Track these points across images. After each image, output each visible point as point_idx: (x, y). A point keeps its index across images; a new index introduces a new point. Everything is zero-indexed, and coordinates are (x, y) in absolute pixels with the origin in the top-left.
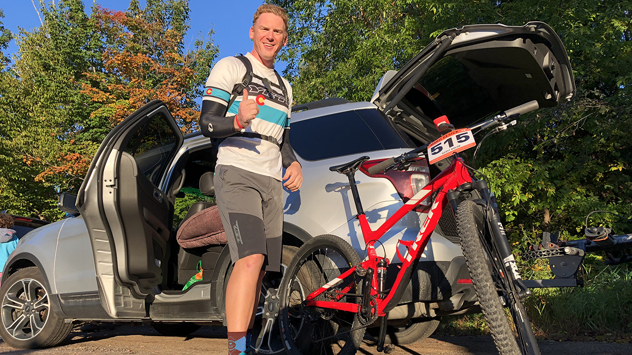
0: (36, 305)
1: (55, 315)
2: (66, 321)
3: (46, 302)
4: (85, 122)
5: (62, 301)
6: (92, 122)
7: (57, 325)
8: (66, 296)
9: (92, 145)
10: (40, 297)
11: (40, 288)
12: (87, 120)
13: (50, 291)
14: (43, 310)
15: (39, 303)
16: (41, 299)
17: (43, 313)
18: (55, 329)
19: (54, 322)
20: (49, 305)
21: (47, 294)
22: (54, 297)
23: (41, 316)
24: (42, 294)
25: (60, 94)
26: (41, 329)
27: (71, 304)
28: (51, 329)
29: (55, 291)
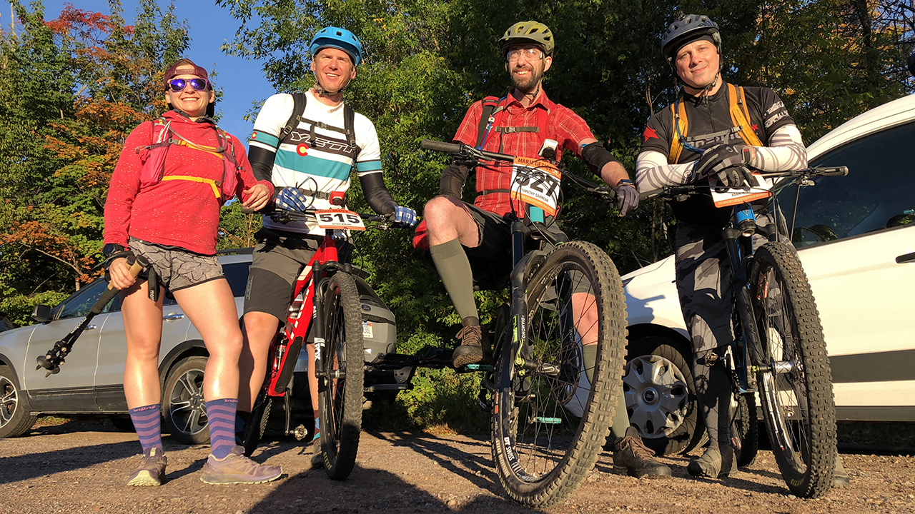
0: (5, 400)
1: (22, 408)
2: (32, 414)
3: (14, 397)
4: (47, 180)
5: (30, 396)
6: (55, 180)
7: (23, 417)
8: (34, 392)
9: (55, 208)
10: (8, 393)
11: (9, 384)
12: (49, 177)
13: (18, 386)
14: (10, 404)
15: (7, 398)
16: (8, 394)
17: (10, 407)
18: (22, 420)
19: (21, 415)
20: (16, 400)
21: (15, 390)
22: (22, 393)
23: (8, 409)
24: (10, 390)
25: (17, 147)
26: (9, 421)
27: (38, 399)
28: (17, 421)
29: (24, 387)
